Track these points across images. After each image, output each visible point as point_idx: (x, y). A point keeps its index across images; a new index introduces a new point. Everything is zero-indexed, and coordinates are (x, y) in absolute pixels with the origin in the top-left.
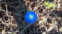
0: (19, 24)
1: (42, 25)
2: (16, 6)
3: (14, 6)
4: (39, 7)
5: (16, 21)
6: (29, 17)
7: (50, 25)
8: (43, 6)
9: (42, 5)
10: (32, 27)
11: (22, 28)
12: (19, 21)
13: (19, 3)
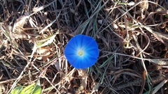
0: (108, 28)
1: (45, 33)
2: (121, 77)
3: (127, 75)
4: (59, 84)
5: (116, 37)
6: (88, 52)
7: (23, 33)
8: (48, 85)
9: (50, 89)
10: (74, 24)
11: (98, 19)
12: (109, 36)
13: (114, 86)
